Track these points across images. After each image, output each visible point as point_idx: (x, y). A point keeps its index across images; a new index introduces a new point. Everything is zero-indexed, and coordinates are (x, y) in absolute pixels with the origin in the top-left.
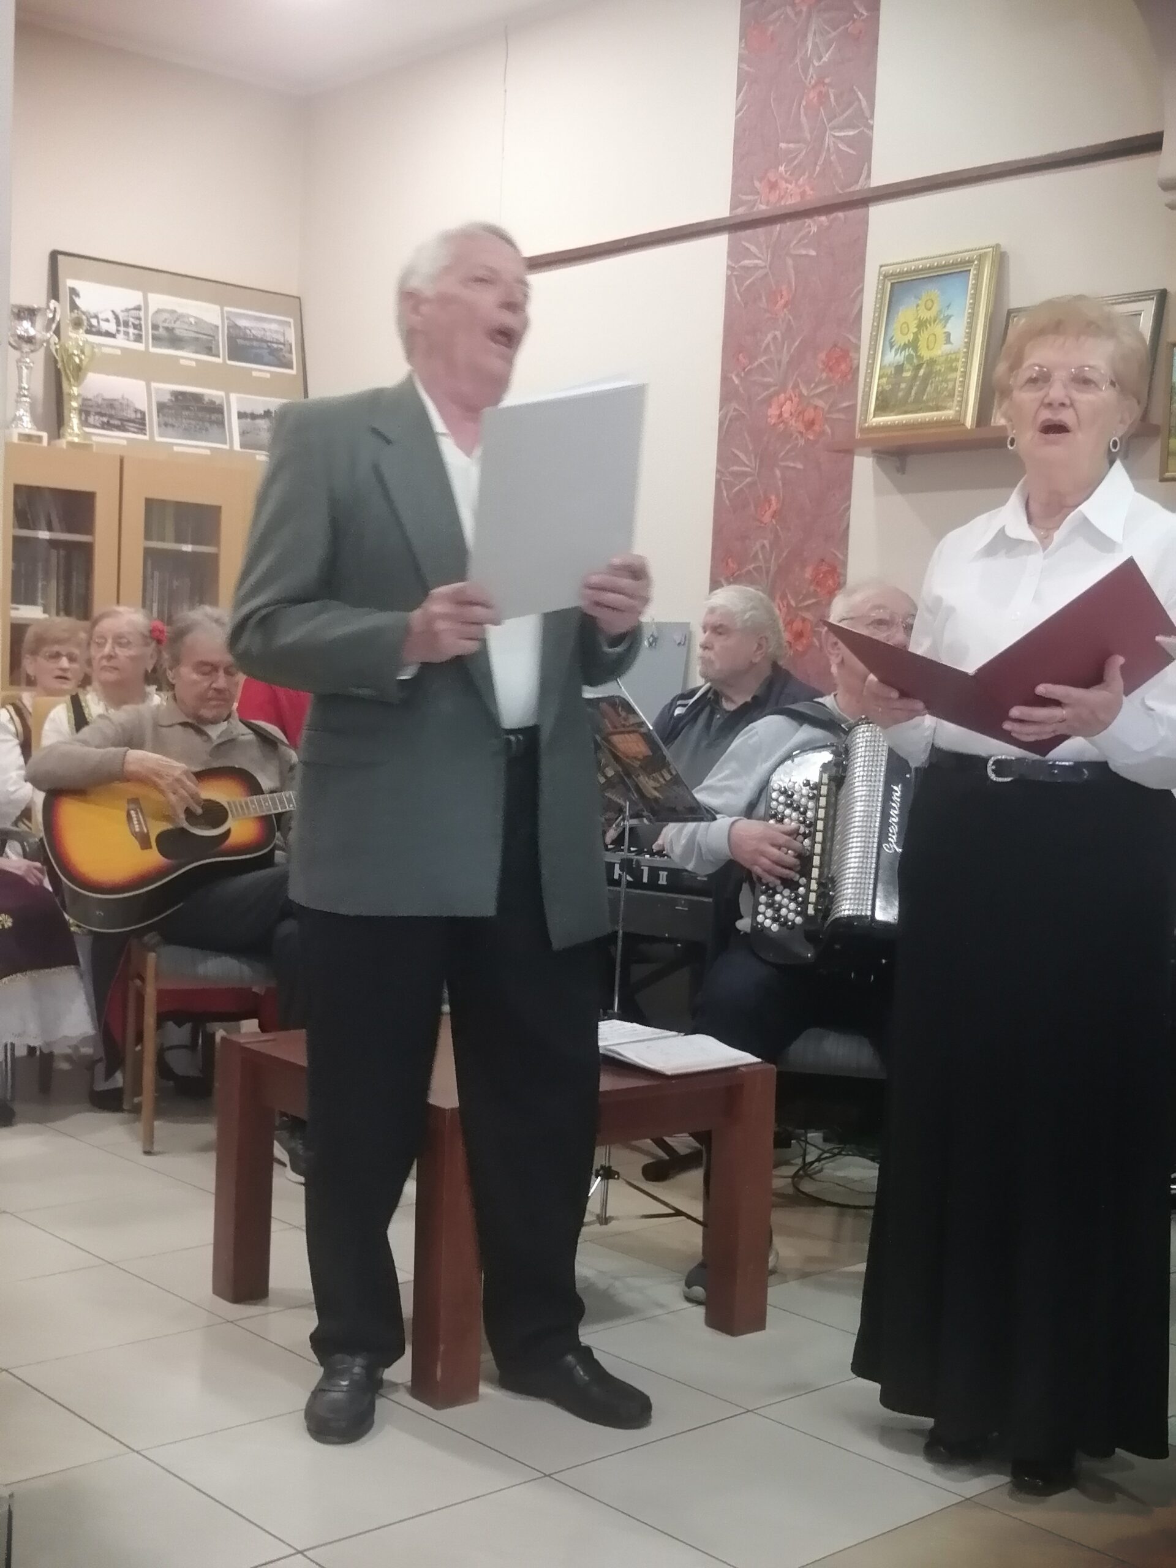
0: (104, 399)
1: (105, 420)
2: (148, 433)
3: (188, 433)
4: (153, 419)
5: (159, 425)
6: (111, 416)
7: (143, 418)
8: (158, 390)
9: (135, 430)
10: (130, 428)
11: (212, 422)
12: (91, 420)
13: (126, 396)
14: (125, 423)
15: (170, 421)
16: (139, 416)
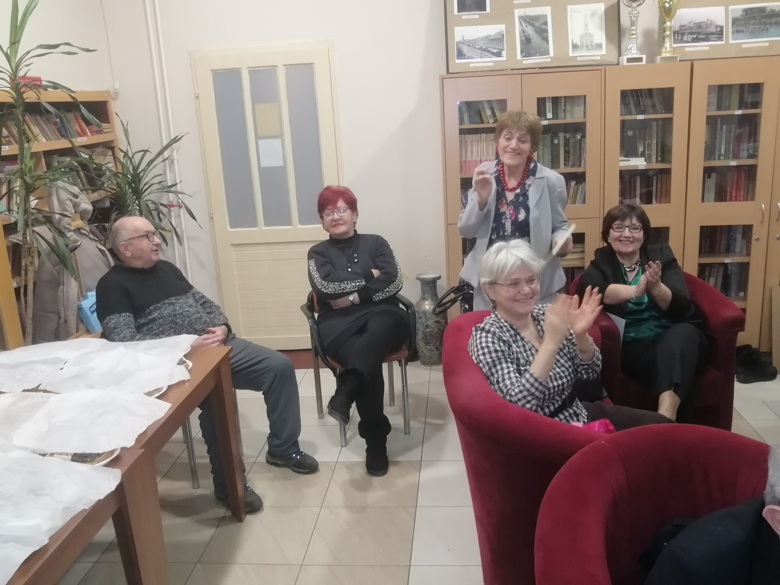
0: (694, 24)
1: (695, 36)
2: (724, 39)
3: (754, 34)
4: (729, 30)
5: (733, 33)
6: (699, 33)
7: (722, 30)
8: (733, 10)
9: (716, 39)
10: (712, 39)
11: (771, 24)
12: (685, 38)
13: (710, 19)
14: (709, 36)
15: (741, 28)
16: (719, 29)
